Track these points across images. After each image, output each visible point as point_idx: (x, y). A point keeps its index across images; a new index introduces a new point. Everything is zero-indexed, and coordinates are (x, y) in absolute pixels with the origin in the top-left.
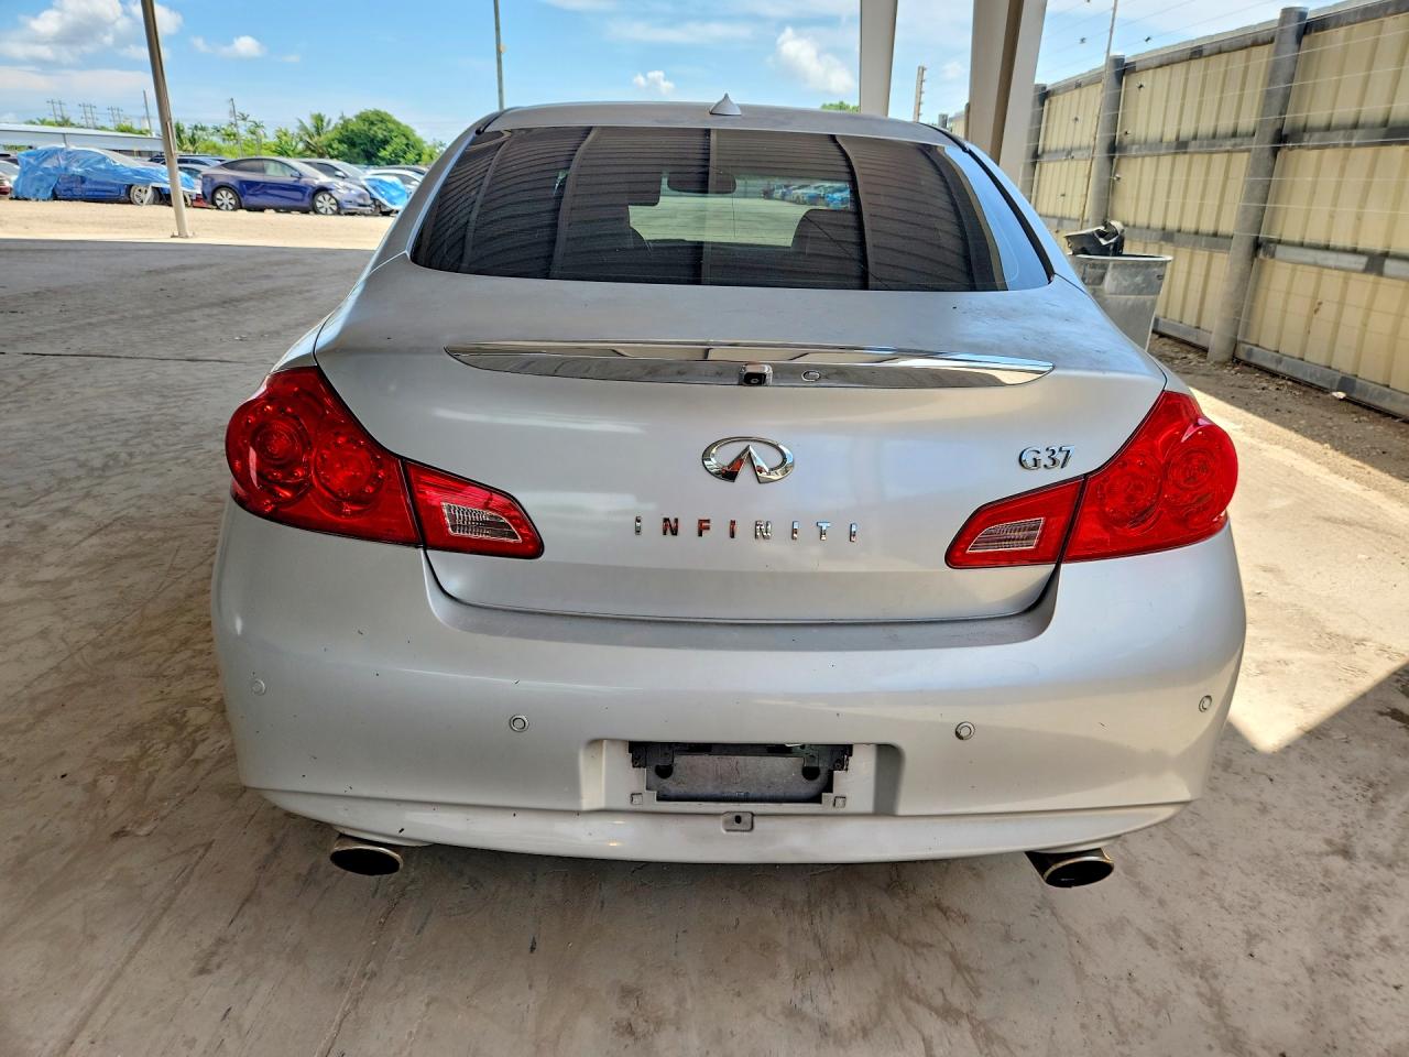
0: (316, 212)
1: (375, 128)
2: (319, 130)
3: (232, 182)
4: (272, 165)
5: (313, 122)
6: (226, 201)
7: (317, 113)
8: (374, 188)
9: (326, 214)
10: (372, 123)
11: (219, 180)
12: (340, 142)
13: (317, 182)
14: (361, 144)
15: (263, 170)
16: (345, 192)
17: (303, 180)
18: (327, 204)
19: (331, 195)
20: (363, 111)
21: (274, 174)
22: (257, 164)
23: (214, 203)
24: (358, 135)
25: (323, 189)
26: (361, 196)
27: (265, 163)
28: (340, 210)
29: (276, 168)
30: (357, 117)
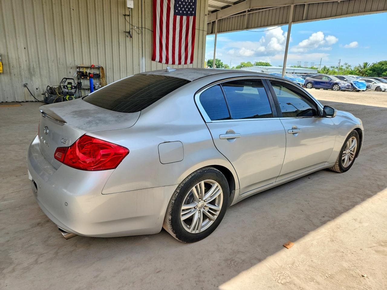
0: (332, 89)
1: (383, 66)
2: (365, 67)
3: (312, 81)
4: (325, 77)
5: (364, 65)
6: (309, 86)
7: (366, 62)
8: (355, 84)
9: (335, 90)
10: (383, 65)
11: (309, 81)
12: (370, 70)
13: (335, 82)
14: (377, 71)
15: (321, 79)
16: (343, 84)
17: (332, 81)
18: (336, 88)
19: (338, 85)
20: (381, 61)
21: (324, 79)
22: (321, 77)
23: (306, 86)
24: (377, 68)
25: (337, 84)
26: (348, 86)
27: (323, 77)
28: (340, 89)
29: (325, 78)
30: (378, 63)
